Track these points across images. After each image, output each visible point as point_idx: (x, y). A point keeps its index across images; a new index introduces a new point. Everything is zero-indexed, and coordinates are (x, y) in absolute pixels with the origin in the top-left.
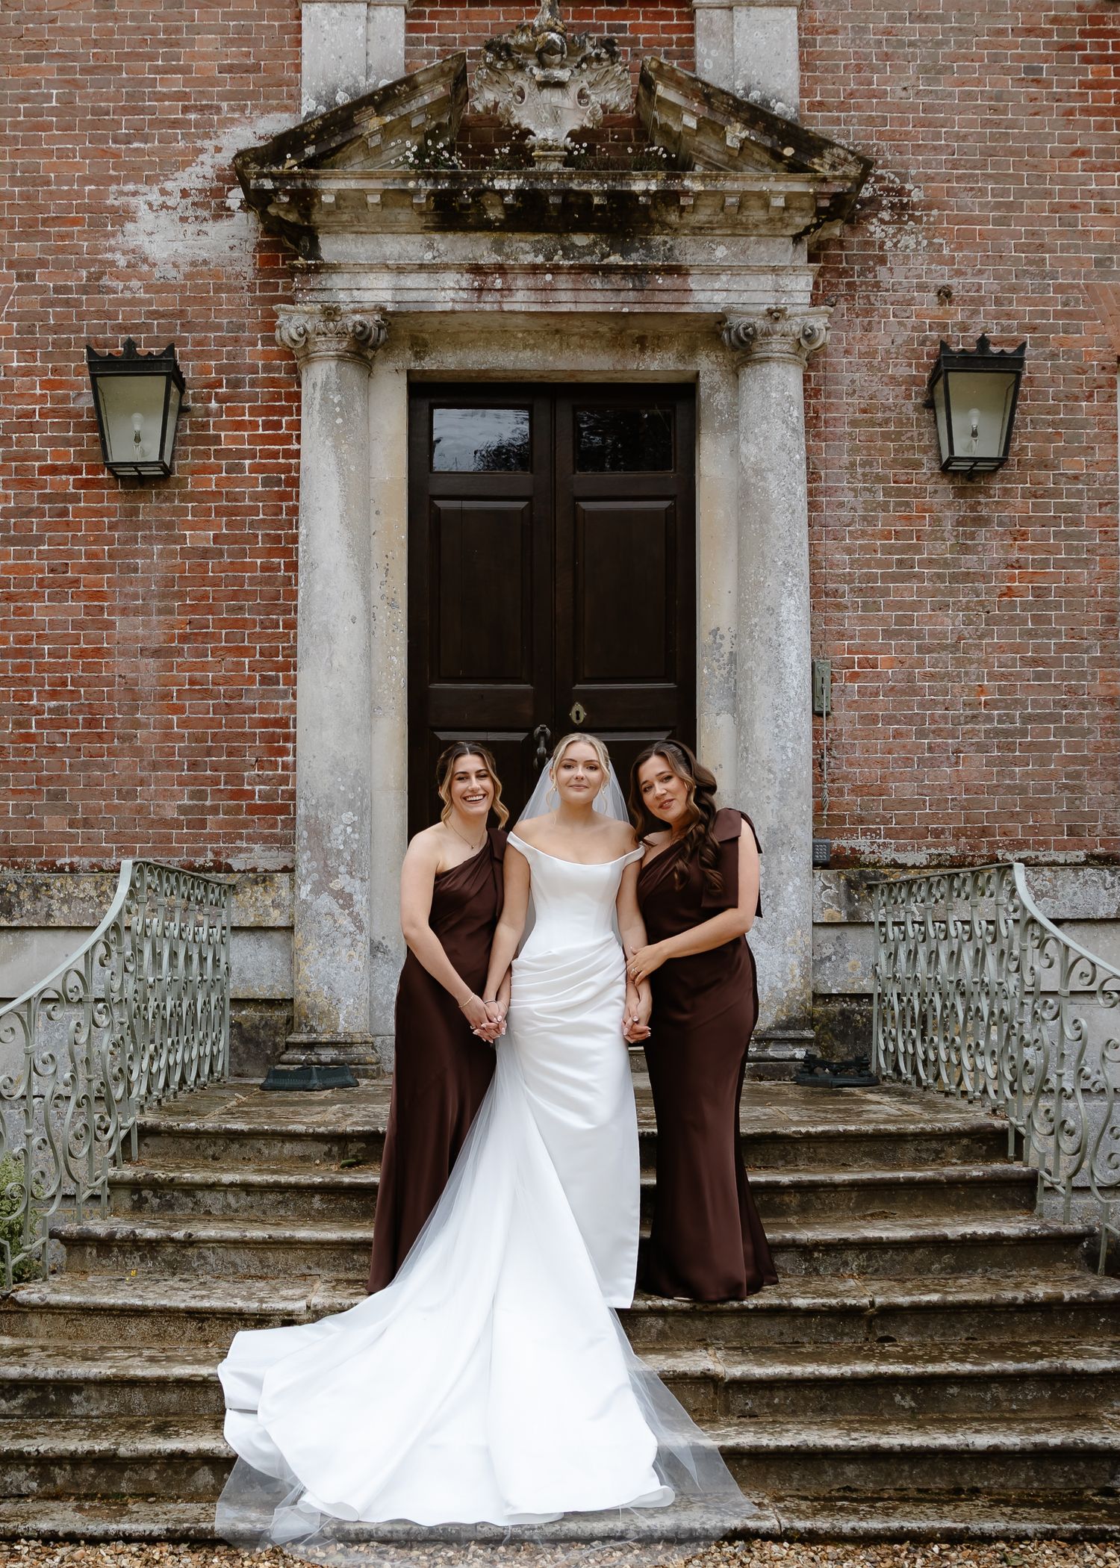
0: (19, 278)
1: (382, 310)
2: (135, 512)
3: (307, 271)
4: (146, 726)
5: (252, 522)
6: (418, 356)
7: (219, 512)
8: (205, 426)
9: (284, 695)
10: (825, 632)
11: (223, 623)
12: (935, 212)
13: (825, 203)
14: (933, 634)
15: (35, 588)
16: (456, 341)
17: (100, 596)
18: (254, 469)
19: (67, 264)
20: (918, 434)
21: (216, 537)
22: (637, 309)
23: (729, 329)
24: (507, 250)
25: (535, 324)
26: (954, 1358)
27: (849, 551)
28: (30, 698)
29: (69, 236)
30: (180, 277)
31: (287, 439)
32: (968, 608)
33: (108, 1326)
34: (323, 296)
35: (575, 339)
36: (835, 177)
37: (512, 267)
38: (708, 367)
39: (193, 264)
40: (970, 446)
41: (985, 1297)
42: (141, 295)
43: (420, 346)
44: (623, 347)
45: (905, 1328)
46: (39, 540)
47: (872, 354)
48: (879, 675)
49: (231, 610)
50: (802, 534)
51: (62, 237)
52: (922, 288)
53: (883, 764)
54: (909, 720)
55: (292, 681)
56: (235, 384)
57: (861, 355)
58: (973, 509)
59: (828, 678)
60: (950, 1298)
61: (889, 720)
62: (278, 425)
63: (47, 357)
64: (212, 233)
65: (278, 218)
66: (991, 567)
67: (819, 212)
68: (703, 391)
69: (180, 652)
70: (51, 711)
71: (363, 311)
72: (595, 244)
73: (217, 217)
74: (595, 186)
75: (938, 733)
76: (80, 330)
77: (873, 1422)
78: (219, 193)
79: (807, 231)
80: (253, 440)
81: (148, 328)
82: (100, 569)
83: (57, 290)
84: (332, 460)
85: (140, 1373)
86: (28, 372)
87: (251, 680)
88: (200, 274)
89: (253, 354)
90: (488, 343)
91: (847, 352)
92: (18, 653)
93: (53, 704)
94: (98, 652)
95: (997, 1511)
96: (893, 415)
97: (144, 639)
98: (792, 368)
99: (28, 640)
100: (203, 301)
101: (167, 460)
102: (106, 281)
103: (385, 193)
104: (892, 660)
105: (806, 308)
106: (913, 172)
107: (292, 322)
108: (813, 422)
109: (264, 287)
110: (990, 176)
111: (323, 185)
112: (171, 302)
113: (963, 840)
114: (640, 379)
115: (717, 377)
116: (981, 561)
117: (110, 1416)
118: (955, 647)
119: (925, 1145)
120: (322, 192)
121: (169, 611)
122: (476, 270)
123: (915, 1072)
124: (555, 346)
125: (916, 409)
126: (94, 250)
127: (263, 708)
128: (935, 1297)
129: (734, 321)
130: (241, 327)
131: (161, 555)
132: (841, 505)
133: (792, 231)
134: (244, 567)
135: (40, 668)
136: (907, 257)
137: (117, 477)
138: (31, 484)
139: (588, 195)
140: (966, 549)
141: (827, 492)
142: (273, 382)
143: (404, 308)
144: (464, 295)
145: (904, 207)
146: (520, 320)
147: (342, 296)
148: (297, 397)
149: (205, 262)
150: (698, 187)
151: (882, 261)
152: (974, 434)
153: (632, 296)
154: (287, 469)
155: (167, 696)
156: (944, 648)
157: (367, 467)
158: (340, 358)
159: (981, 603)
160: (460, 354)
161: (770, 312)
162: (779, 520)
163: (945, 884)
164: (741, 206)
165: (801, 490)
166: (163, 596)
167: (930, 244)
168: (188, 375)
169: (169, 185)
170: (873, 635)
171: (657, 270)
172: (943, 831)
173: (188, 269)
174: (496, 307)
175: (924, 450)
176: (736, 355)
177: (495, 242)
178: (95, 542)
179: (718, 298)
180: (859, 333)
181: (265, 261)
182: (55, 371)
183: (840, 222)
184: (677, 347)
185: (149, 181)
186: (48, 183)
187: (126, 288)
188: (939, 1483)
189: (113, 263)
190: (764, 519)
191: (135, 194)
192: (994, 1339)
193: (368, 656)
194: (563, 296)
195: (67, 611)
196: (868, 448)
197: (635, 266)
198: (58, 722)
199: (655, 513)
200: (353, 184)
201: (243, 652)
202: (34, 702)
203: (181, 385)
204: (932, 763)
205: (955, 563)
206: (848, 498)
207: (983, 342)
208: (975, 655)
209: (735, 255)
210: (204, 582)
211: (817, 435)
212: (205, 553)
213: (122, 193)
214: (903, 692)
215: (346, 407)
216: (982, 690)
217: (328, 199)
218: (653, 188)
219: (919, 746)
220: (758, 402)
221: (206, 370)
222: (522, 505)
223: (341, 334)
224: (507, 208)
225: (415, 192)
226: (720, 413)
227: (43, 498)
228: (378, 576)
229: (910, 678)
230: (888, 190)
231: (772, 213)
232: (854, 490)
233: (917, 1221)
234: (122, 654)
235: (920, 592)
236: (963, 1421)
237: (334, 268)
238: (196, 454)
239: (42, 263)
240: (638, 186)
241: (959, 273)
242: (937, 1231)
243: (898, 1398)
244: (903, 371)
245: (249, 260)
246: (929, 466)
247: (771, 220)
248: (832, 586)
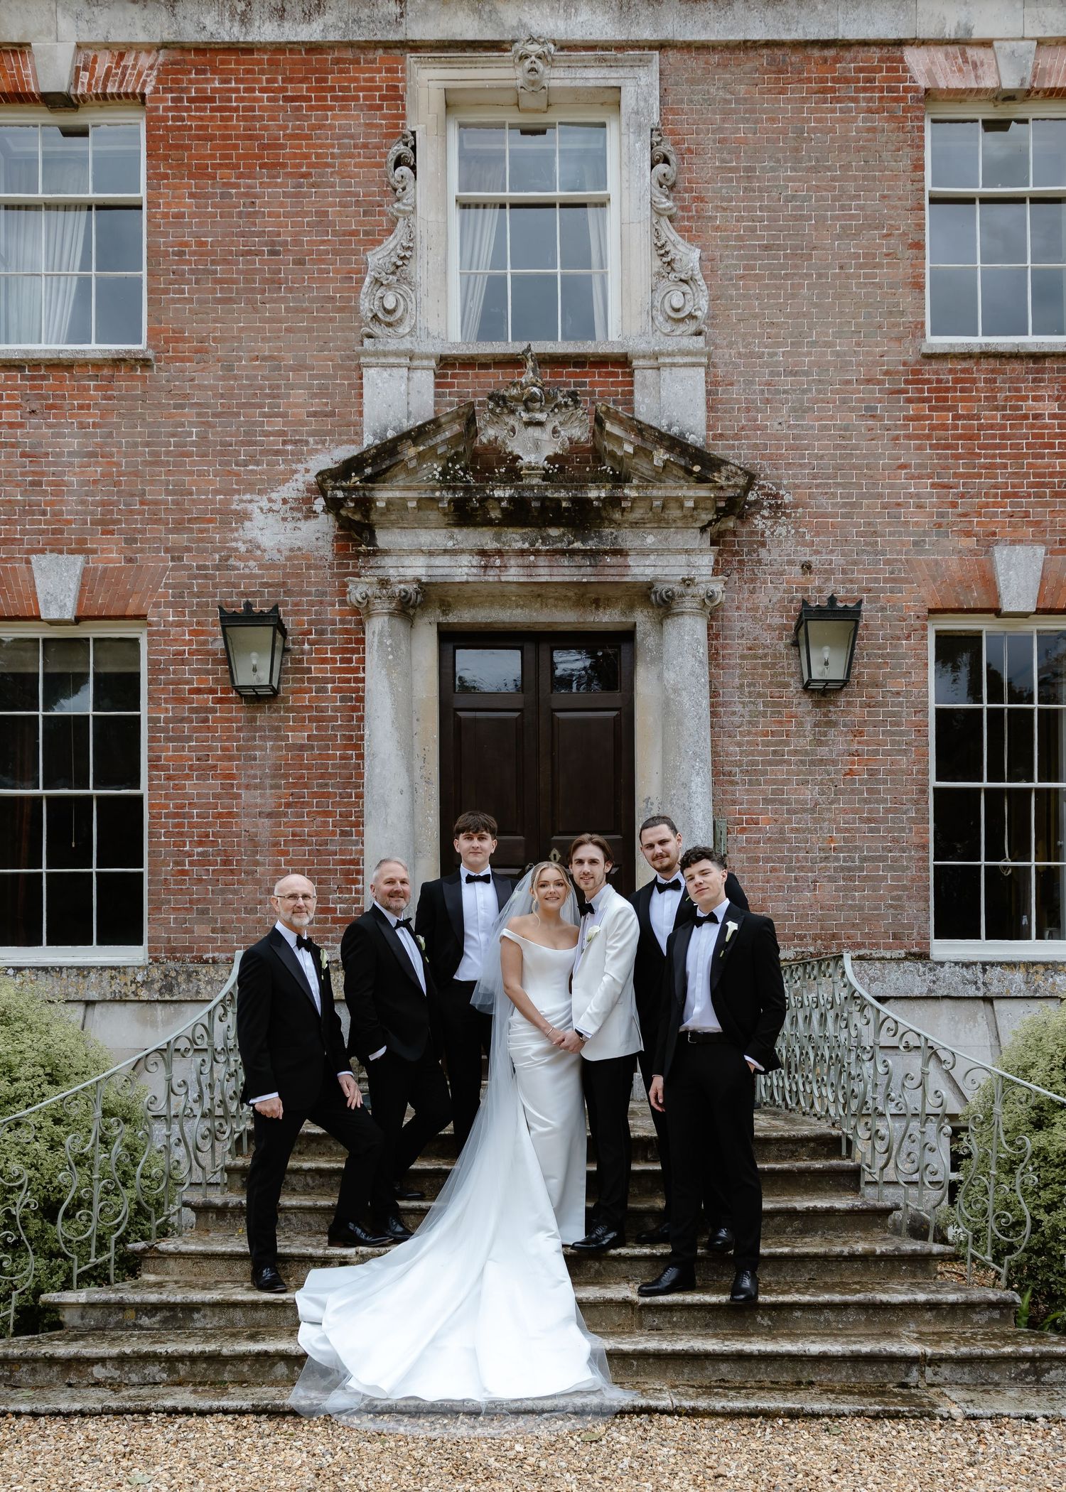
0: (173, 559)
1: (418, 581)
2: (254, 719)
3: (368, 554)
4: (264, 864)
5: (333, 727)
6: (445, 613)
7: (311, 719)
8: (301, 661)
9: (356, 843)
10: (722, 800)
11: (314, 795)
12: (800, 510)
13: (722, 504)
14: (797, 801)
15: (187, 771)
16: (470, 602)
17: (231, 777)
18: (334, 690)
19: (205, 550)
20: (788, 664)
21: (309, 736)
22: (593, 579)
23: (655, 593)
24: (504, 539)
25: (523, 591)
26: (798, 1291)
27: (739, 744)
28: (185, 846)
29: (206, 530)
30: (282, 559)
31: (356, 670)
32: (822, 784)
33: (221, 1266)
34: (379, 572)
35: (551, 601)
36: (729, 486)
37: (507, 551)
38: (642, 619)
39: (291, 550)
40: (823, 672)
41: (821, 1250)
42: (256, 571)
43: (446, 607)
44: (584, 606)
45: (766, 1271)
46: (189, 739)
47: (756, 609)
48: (760, 830)
49: (320, 786)
50: (706, 733)
51: (201, 531)
52: (791, 563)
53: (763, 890)
54: (781, 860)
55: (361, 834)
56: (321, 632)
57: (748, 610)
58: (826, 715)
59: (724, 831)
60: (797, 1250)
61: (767, 860)
62: (350, 661)
63: (192, 614)
64: (304, 529)
65: (347, 517)
66: (838, 755)
67: (718, 510)
68: (639, 636)
69: (285, 815)
70: (199, 854)
71: (406, 582)
72: (564, 534)
73: (307, 518)
74: (563, 494)
75: (801, 869)
76: (215, 596)
77: (741, 1335)
78: (308, 501)
79: (710, 524)
80: (333, 671)
81: (261, 594)
82: (231, 758)
83: (199, 568)
84: (386, 684)
85: (240, 1298)
86: (180, 624)
87: (333, 833)
88: (296, 557)
89: (333, 612)
90: (492, 604)
91: (738, 608)
92: (176, 815)
93: (200, 849)
94: (230, 814)
95: (824, 1396)
96: (770, 651)
97: (261, 805)
98: (699, 619)
99: (183, 806)
100: (298, 576)
101: (275, 684)
102: (232, 562)
103: (419, 500)
104: (769, 819)
105: (709, 578)
106: (785, 482)
107: (358, 590)
108: (714, 656)
109: (340, 566)
110: (839, 484)
111: (378, 494)
112: (277, 576)
113: (819, 942)
114: (596, 628)
115: (648, 626)
116: (831, 751)
117: (220, 1328)
118: (813, 810)
119: (784, 1147)
120: (377, 500)
121: (278, 787)
122: (483, 553)
123: (784, 1099)
124: (538, 605)
125: (786, 647)
126: (223, 541)
127: (342, 852)
128: (786, 1250)
129: (659, 587)
130: (324, 594)
131: (272, 749)
132: (734, 713)
133: (699, 524)
134: (329, 757)
135: (191, 825)
136: (780, 542)
137: (242, 696)
138: (184, 700)
139: (558, 501)
140: (820, 743)
141: (723, 704)
142: (347, 631)
143: (434, 580)
144: (474, 571)
145: (778, 506)
146: (513, 588)
147: (392, 571)
148: (362, 641)
149: (299, 549)
150: (634, 494)
151: (763, 544)
152: (826, 663)
153: (589, 570)
154: (357, 690)
155: (277, 844)
156: (805, 811)
157: (410, 689)
158: (391, 614)
159: (831, 780)
160: (473, 612)
161: (684, 581)
162: (690, 723)
163: (801, 970)
164: (664, 507)
165: (706, 703)
166: (274, 777)
167: (797, 532)
168: (288, 626)
169: (274, 496)
170: (756, 802)
171: (606, 553)
172: (805, 936)
173: (288, 553)
174: (496, 579)
175: (792, 675)
176: (661, 611)
177: (495, 534)
178: (226, 740)
179: (648, 571)
180: (746, 595)
181: (340, 548)
182: (198, 623)
183: (733, 518)
184: (621, 605)
185: (260, 492)
186: (191, 494)
187: (246, 566)
188: (786, 1378)
189: (236, 550)
190: (680, 723)
191: (251, 501)
192: (828, 1280)
193: (412, 816)
194: (542, 571)
195: (210, 787)
196: (753, 674)
197: (591, 550)
198: (204, 862)
199: (607, 719)
200: (397, 494)
201: (328, 814)
202: (187, 848)
203: (284, 633)
204: (798, 890)
205: (813, 753)
206: (738, 708)
207: (832, 600)
208: (827, 815)
209: (660, 542)
210: (301, 767)
211: (717, 666)
212: (302, 748)
213: (242, 501)
214: (777, 841)
215: (395, 648)
216: (832, 839)
217: (381, 504)
218: (603, 495)
219: (788, 878)
220: (676, 643)
221: (301, 623)
222: (516, 714)
223: (391, 597)
224: (503, 510)
225: (440, 500)
226: (651, 651)
227: (192, 710)
228: (418, 763)
229: (782, 831)
230: (768, 495)
231: (688, 513)
232: (743, 703)
233: (777, 1198)
234: (247, 816)
235: (788, 773)
236: (805, 1335)
237: (386, 553)
238: (295, 680)
239: (188, 549)
240: (593, 494)
241: (817, 552)
242: (790, 1205)
243: (759, 1319)
244: (777, 621)
245: (330, 548)
246: (795, 686)
247: (685, 517)
248: (727, 769)
